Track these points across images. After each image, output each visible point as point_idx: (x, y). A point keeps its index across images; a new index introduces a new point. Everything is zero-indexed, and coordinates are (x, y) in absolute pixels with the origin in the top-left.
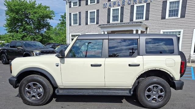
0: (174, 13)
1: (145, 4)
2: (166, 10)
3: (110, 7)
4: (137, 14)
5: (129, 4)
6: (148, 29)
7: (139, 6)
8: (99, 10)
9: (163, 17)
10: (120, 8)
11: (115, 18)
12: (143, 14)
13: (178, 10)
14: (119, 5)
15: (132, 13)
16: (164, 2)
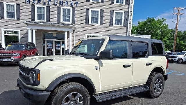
0: (95, 20)
1: (71, 8)
2: (89, 17)
3: (33, 4)
4: (63, 16)
5: (55, 5)
6: (75, 31)
7: (66, 9)
8: (19, 4)
9: (87, 23)
10: (45, 7)
11: (41, 16)
12: (69, 17)
13: (97, 19)
14: (44, 4)
15: (59, 14)
16: (87, 9)
